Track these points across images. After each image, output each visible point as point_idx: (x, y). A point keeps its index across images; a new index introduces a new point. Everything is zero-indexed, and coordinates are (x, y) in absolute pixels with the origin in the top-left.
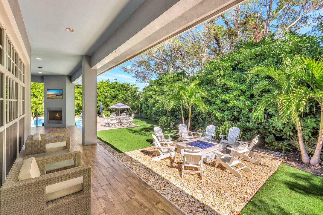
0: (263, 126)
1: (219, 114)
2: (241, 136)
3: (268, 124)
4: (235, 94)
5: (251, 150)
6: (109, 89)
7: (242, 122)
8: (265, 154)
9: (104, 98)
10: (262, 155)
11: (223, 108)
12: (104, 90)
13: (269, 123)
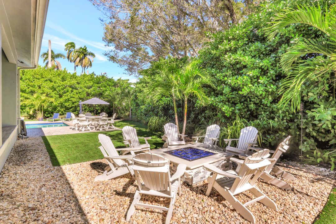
0: (296, 124)
1: (226, 109)
2: (259, 141)
3: (305, 120)
4: (251, 75)
5: (276, 164)
6: (92, 83)
7: (262, 119)
8: (301, 170)
9: (85, 95)
10: (295, 172)
11: (233, 100)
12: (86, 84)
13: (307, 119)
